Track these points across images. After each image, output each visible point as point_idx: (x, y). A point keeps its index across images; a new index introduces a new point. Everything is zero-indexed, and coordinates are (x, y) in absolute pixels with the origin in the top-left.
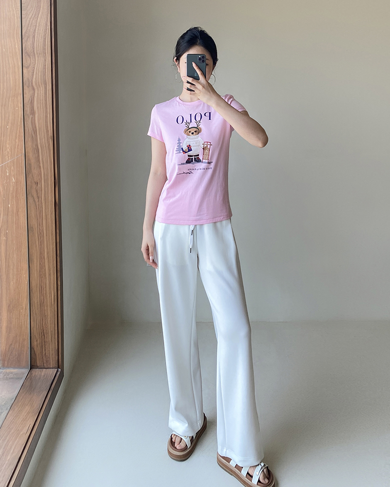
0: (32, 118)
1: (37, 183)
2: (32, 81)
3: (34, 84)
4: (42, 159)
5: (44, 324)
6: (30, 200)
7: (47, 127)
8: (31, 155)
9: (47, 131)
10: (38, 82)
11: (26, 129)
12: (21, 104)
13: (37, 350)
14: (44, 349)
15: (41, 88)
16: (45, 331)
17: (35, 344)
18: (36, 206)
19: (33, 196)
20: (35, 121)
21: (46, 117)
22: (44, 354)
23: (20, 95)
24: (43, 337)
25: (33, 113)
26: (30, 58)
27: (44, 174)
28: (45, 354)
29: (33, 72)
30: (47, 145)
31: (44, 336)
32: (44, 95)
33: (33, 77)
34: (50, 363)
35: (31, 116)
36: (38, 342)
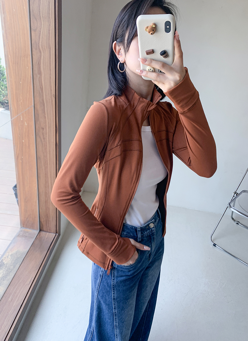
0: (39, 77)
1: (43, 129)
2: (39, 44)
3: (40, 47)
4: (47, 111)
5: (48, 211)
6: (38, 140)
7: (51, 87)
8: (38, 107)
9: (51, 90)
10: (44, 46)
11: (35, 86)
12: (30, 64)
14: (47, 224)
15: (47, 51)
16: (48, 215)
17: (42, 220)
18: (43, 144)
19: (40, 137)
20: (41, 80)
21: (50, 77)
23: (30, 56)
25: (40, 73)
26: (37, 21)
27: (48, 123)
28: (49, 226)
29: (40, 36)
30: (51, 101)
31: (48, 217)
32: (48, 59)
33: (39, 40)
34: (51, 231)
35: (38, 76)
36: (44, 219)
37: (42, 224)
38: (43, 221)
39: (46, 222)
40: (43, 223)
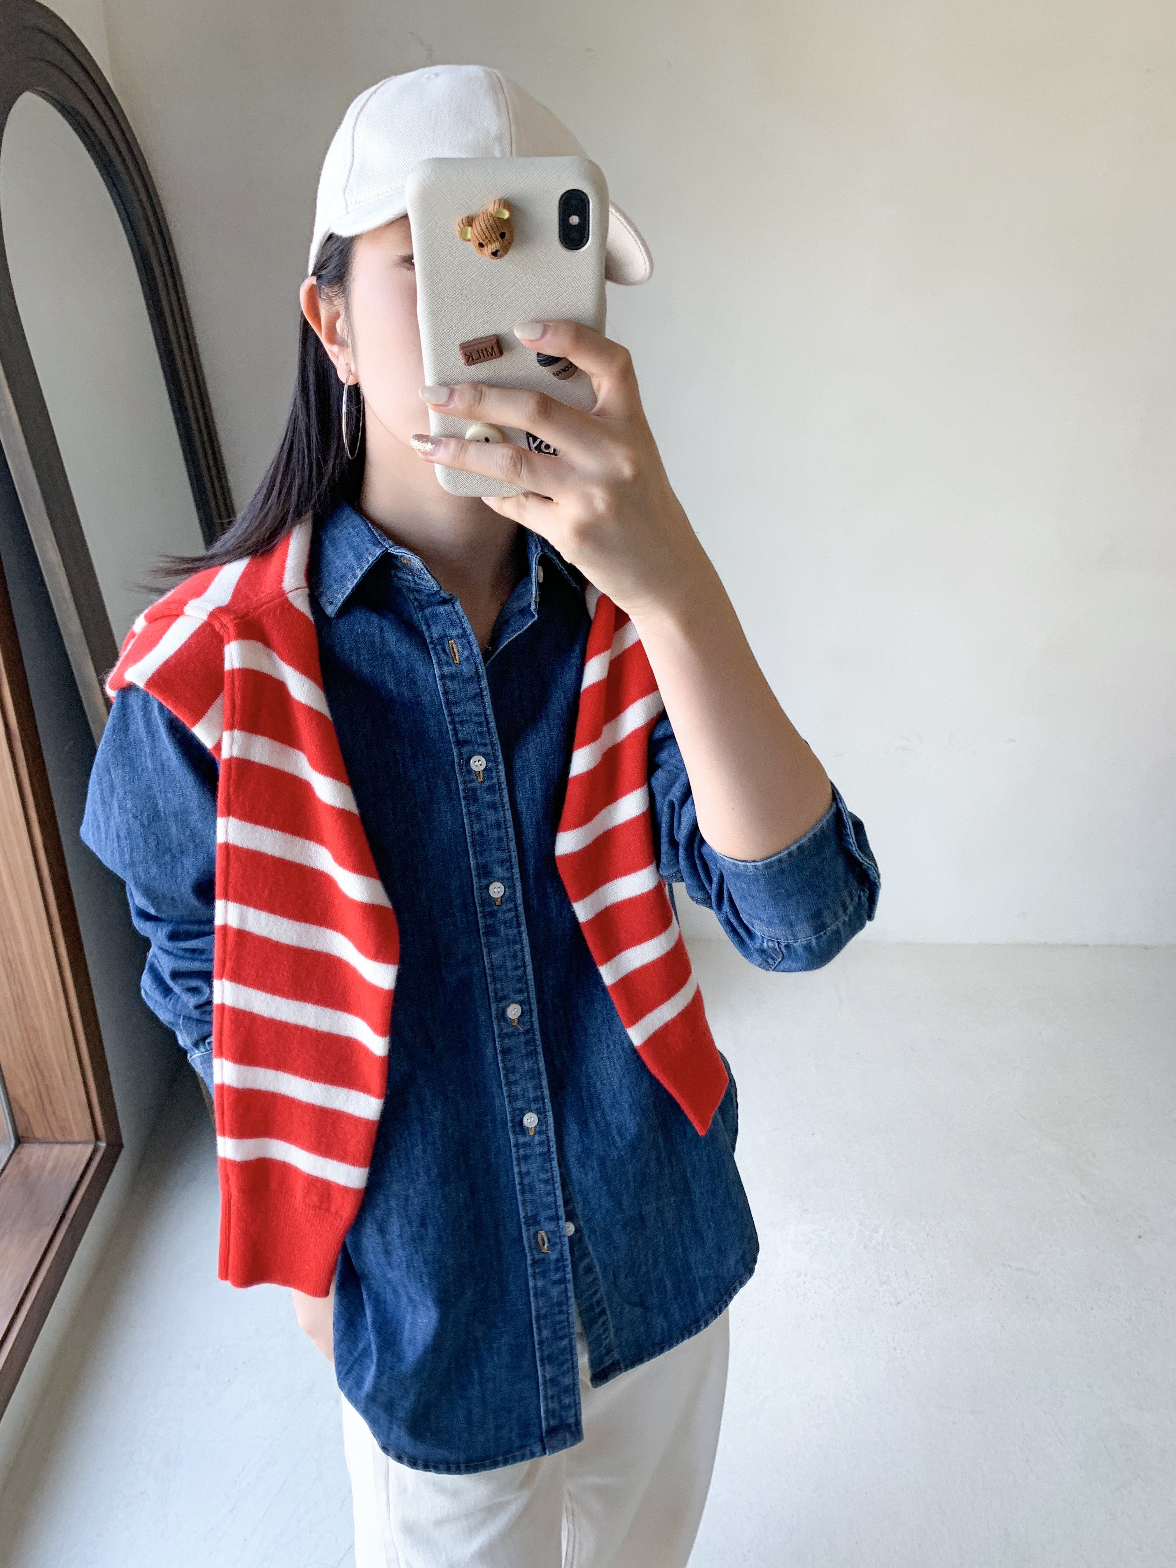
5: (35, 1047)
13: (29, 1104)
14: (47, 1106)
16: (42, 1065)
17: (17, 1092)
22: (49, 1111)
24: (39, 1077)
28: (54, 1113)
31: (42, 1074)
34: (72, 1132)
36: (27, 1086)
37: (21, 1108)
38: (25, 1094)
39: (41, 1097)
40: (24, 1106)
